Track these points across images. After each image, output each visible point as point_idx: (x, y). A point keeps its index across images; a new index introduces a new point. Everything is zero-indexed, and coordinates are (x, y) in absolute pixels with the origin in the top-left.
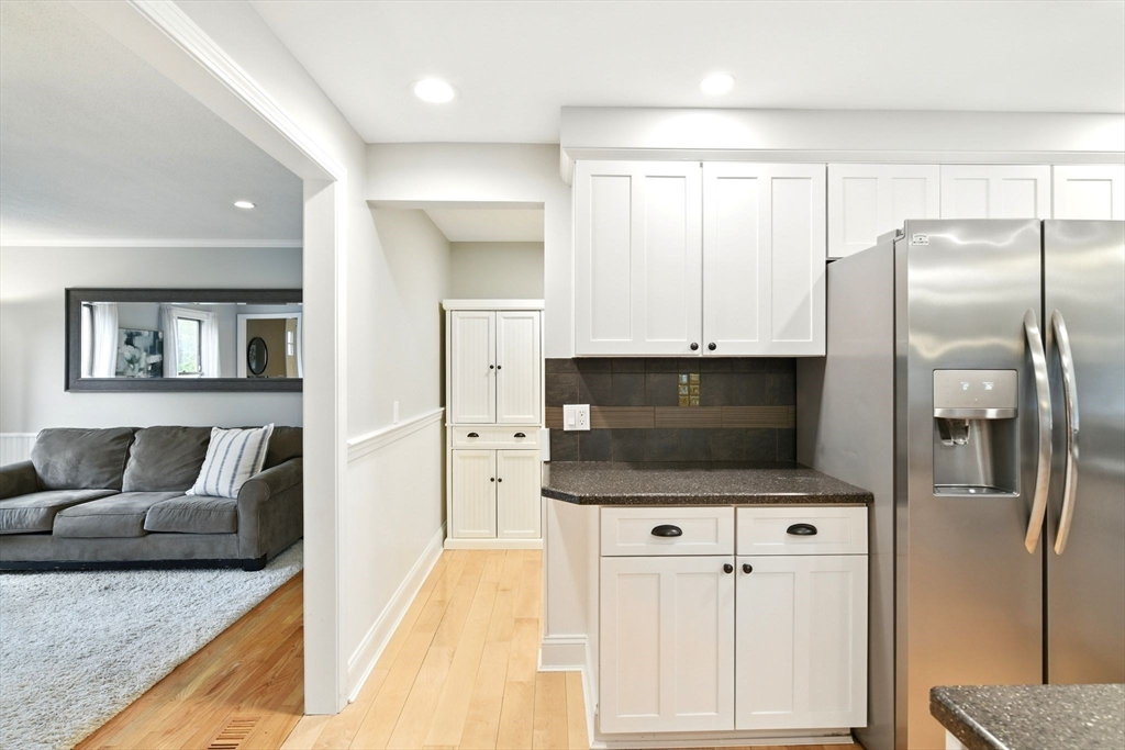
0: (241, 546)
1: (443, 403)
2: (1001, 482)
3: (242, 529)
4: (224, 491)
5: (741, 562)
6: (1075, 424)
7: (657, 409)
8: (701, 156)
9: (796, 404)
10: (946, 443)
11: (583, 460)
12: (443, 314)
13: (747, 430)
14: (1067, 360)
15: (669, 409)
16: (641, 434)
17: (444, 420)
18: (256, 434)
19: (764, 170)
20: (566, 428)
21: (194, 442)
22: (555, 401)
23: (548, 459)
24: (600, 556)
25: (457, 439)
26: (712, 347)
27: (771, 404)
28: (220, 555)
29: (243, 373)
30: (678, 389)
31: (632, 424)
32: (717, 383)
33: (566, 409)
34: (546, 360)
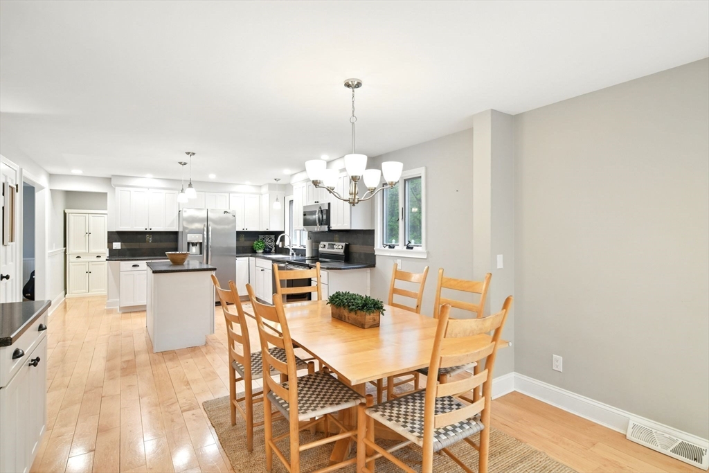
1: (65, 246)
2: (201, 253)
6: (210, 244)
7: (140, 243)
11: (119, 255)
12: (65, 214)
13: (165, 248)
14: (210, 233)
15: (143, 243)
16: (135, 249)
17: (65, 252)
20: (113, 249)
22: (110, 242)
23: (108, 256)
24: (120, 271)
25: (71, 258)
26: (151, 229)
27: (171, 242)
30: (146, 239)
31: (133, 247)
32: (157, 237)
33: (114, 243)
34: (108, 232)
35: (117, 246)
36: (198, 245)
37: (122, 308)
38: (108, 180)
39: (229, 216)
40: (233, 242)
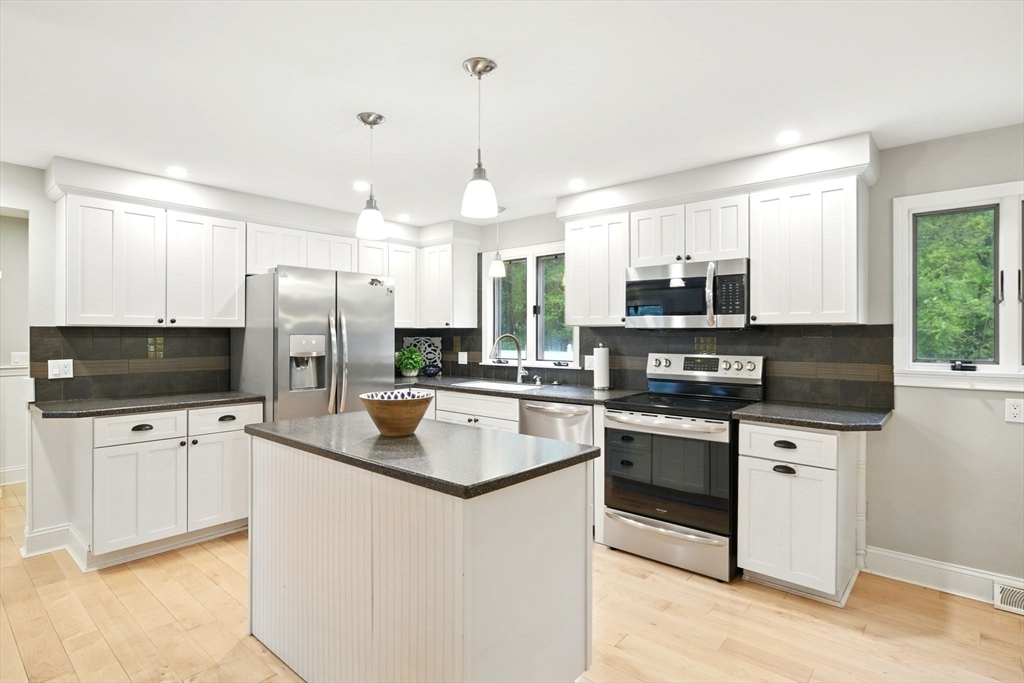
2: (320, 384)
5: (191, 440)
6: (346, 360)
7: (130, 361)
8: (166, 207)
9: (230, 355)
10: (299, 369)
11: (67, 398)
13: (198, 372)
14: (344, 332)
15: (140, 361)
16: (119, 378)
19: (207, 220)
20: (50, 377)
22: (40, 357)
23: (33, 400)
24: (94, 448)
26: (173, 321)
27: (215, 355)
30: (147, 348)
31: (109, 372)
32: (177, 343)
33: (51, 363)
34: (31, 328)
35: (60, 368)
36: (311, 365)
37: (91, 559)
38: (37, 175)
39: (381, 291)
40: (388, 354)
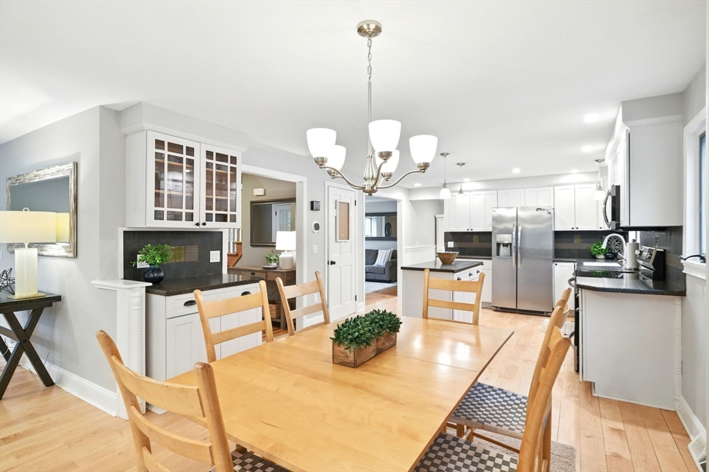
0: (385, 277)
1: (436, 244)
2: (511, 255)
3: (386, 273)
4: (382, 265)
6: (519, 245)
7: (468, 243)
12: (436, 218)
14: (519, 233)
16: (464, 248)
17: (436, 249)
18: (389, 251)
20: (449, 247)
21: (375, 253)
22: (446, 241)
28: (381, 279)
29: (384, 235)
31: (463, 246)
32: (483, 237)
33: (449, 242)
34: (445, 232)
35: (451, 244)
36: (509, 247)
39: (544, 214)
